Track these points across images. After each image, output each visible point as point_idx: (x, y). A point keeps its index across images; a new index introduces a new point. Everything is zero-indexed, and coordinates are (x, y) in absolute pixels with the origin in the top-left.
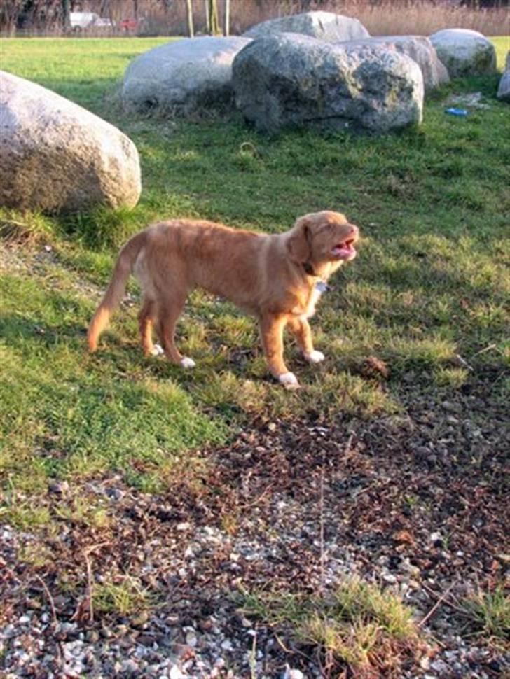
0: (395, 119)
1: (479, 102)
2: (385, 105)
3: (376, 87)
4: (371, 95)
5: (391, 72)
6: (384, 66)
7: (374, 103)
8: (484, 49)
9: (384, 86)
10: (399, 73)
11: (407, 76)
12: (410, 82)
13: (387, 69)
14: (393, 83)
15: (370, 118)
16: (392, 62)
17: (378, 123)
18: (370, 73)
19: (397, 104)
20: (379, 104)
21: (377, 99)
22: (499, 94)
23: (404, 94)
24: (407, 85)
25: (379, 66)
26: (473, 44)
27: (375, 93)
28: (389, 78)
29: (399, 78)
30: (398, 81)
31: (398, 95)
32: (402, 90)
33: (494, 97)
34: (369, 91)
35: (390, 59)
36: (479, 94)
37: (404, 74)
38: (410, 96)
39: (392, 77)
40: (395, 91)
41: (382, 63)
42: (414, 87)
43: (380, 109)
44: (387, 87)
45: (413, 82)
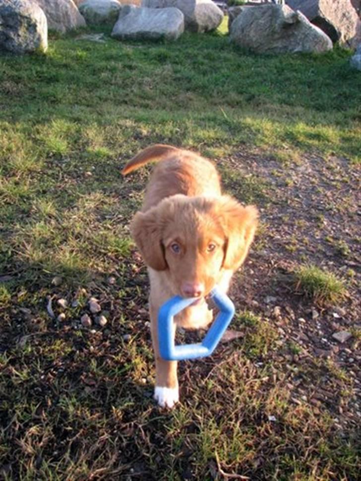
0: (28, 45)
1: (100, 39)
2: (19, 36)
3: (11, 23)
4: (8, 28)
5: (20, 13)
6: (15, 9)
7: (12, 34)
8: (115, 10)
9: (17, 23)
10: (26, 14)
11: (32, 16)
12: (34, 21)
13: (17, 11)
14: (22, 20)
15: (10, 43)
16: (21, 6)
17: (16, 48)
18: (7, 13)
19: (28, 35)
20: (14, 35)
21: (13, 31)
22: (112, 34)
23: (31, 28)
24: (32, 23)
25: (12, 8)
26: (109, 6)
27: (11, 27)
28: (19, 18)
29: (26, 18)
30: (26, 20)
31: (27, 29)
32: (29, 25)
33: (110, 36)
34: (8, 26)
35: (20, 4)
36: (102, 35)
37: (29, 15)
38: (36, 31)
39: (21, 16)
40: (25, 26)
41: (14, 6)
42: (38, 24)
43: (16, 38)
44: (19, 23)
45: (36, 21)
